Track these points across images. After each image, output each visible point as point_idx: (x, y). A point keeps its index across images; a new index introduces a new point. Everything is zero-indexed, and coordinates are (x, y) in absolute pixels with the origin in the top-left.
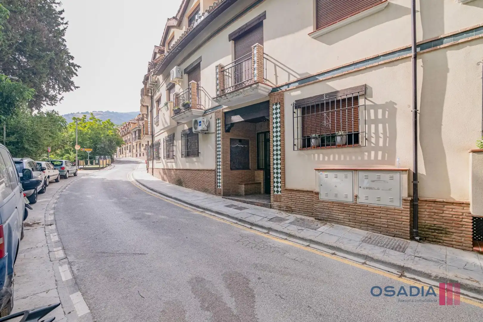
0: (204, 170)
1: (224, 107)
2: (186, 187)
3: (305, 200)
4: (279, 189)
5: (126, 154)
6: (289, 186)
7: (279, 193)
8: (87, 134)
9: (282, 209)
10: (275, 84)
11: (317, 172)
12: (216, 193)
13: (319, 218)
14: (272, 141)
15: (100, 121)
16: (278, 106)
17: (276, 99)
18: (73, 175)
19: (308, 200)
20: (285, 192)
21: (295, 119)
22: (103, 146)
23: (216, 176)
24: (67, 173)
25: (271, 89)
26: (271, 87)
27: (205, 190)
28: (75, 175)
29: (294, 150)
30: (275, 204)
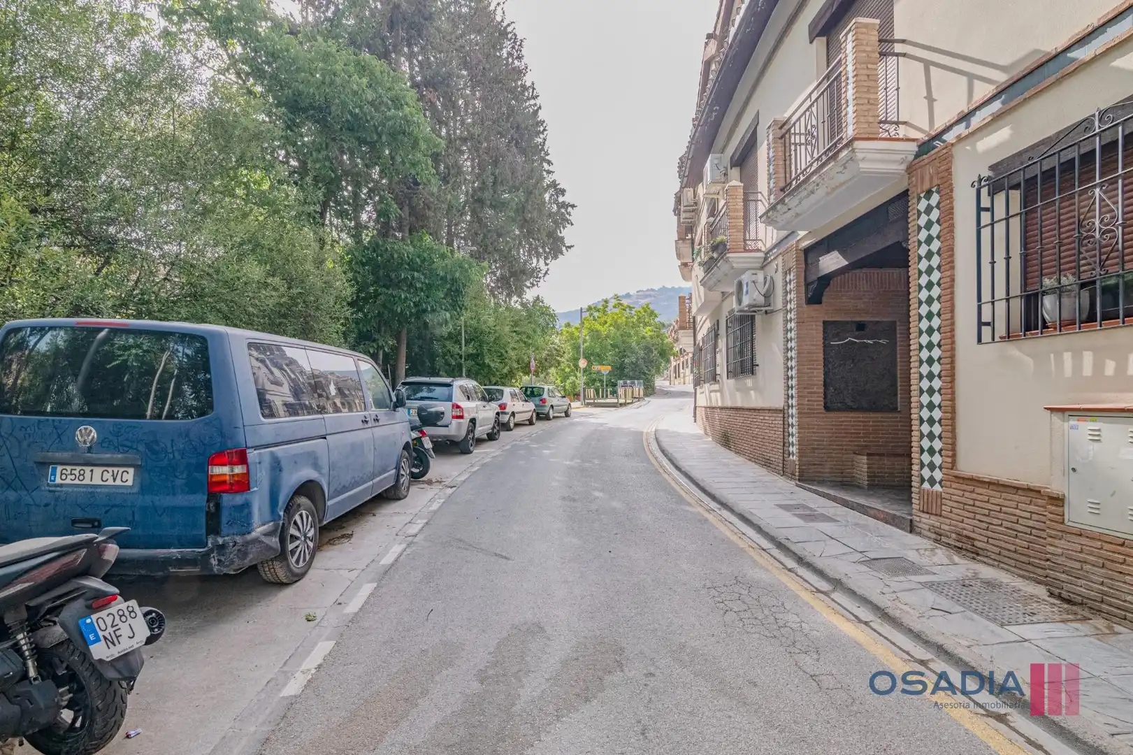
0: (763, 410)
1: (802, 233)
2: (736, 453)
3: (1021, 521)
4: (938, 475)
5: (684, 377)
6: (968, 465)
7: (937, 488)
8: (607, 336)
9: (944, 539)
10: (927, 129)
11: (1056, 419)
12: (784, 471)
13: (1065, 594)
14: (917, 318)
15: (631, 308)
16: (935, 198)
17: (927, 178)
18: (563, 415)
19: (1031, 523)
20: (954, 485)
21: (986, 233)
22: (634, 360)
23: (785, 425)
24: (551, 411)
25: (913, 147)
26: (913, 140)
27: (767, 464)
28: (567, 415)
29: (979, 340)
30: (925, 521)
